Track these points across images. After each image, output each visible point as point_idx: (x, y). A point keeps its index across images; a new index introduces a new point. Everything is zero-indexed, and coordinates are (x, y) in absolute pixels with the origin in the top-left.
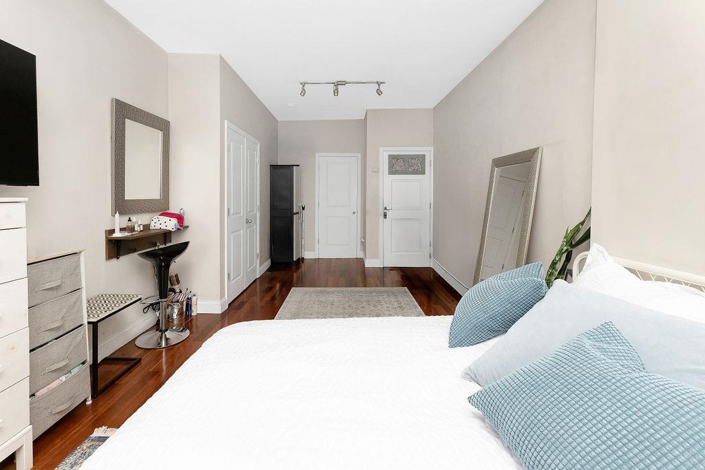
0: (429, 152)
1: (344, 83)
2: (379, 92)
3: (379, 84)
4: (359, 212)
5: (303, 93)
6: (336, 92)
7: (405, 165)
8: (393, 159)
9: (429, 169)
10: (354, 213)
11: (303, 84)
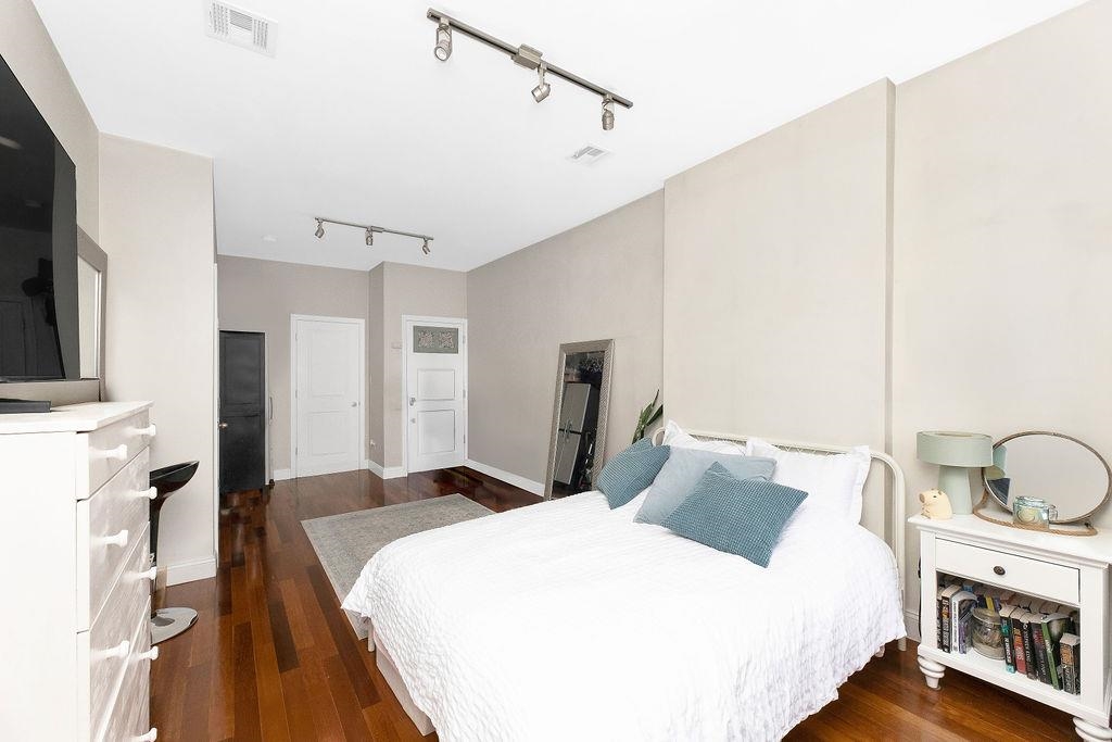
0: (462, 325)
1: (380, 230)
2: (426, 249)
3: (426, 239)
4: (363, 403)
5: (320, 233)
6: (369, 241)
7: (434, 340)
8: (420, 332)
9: (463, 347)
10: (355, 405)
11: (320, 221)
